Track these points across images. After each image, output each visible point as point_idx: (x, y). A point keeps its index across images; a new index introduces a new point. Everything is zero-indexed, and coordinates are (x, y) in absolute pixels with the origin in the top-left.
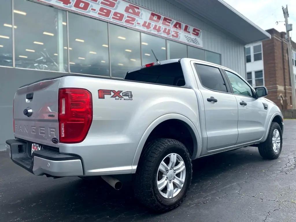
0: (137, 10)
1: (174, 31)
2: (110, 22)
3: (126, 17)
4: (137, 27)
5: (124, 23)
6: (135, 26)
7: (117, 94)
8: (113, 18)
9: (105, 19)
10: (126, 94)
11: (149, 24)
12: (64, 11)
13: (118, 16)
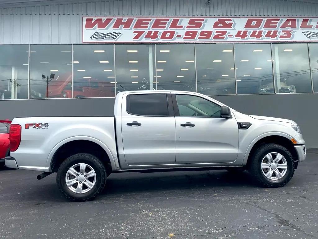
0: (227, 22)
1: (283, 31)
2: (197, 43)
3: (215, 33)
4: (230, 40)
5: (212, 40)
6: (227, 39)
7: (38, 125)
8: (200, 38)
9: (191, 41)
10: (44, 125)
11: (245, 32)
12: (153, 44)
13: (205, 35)
